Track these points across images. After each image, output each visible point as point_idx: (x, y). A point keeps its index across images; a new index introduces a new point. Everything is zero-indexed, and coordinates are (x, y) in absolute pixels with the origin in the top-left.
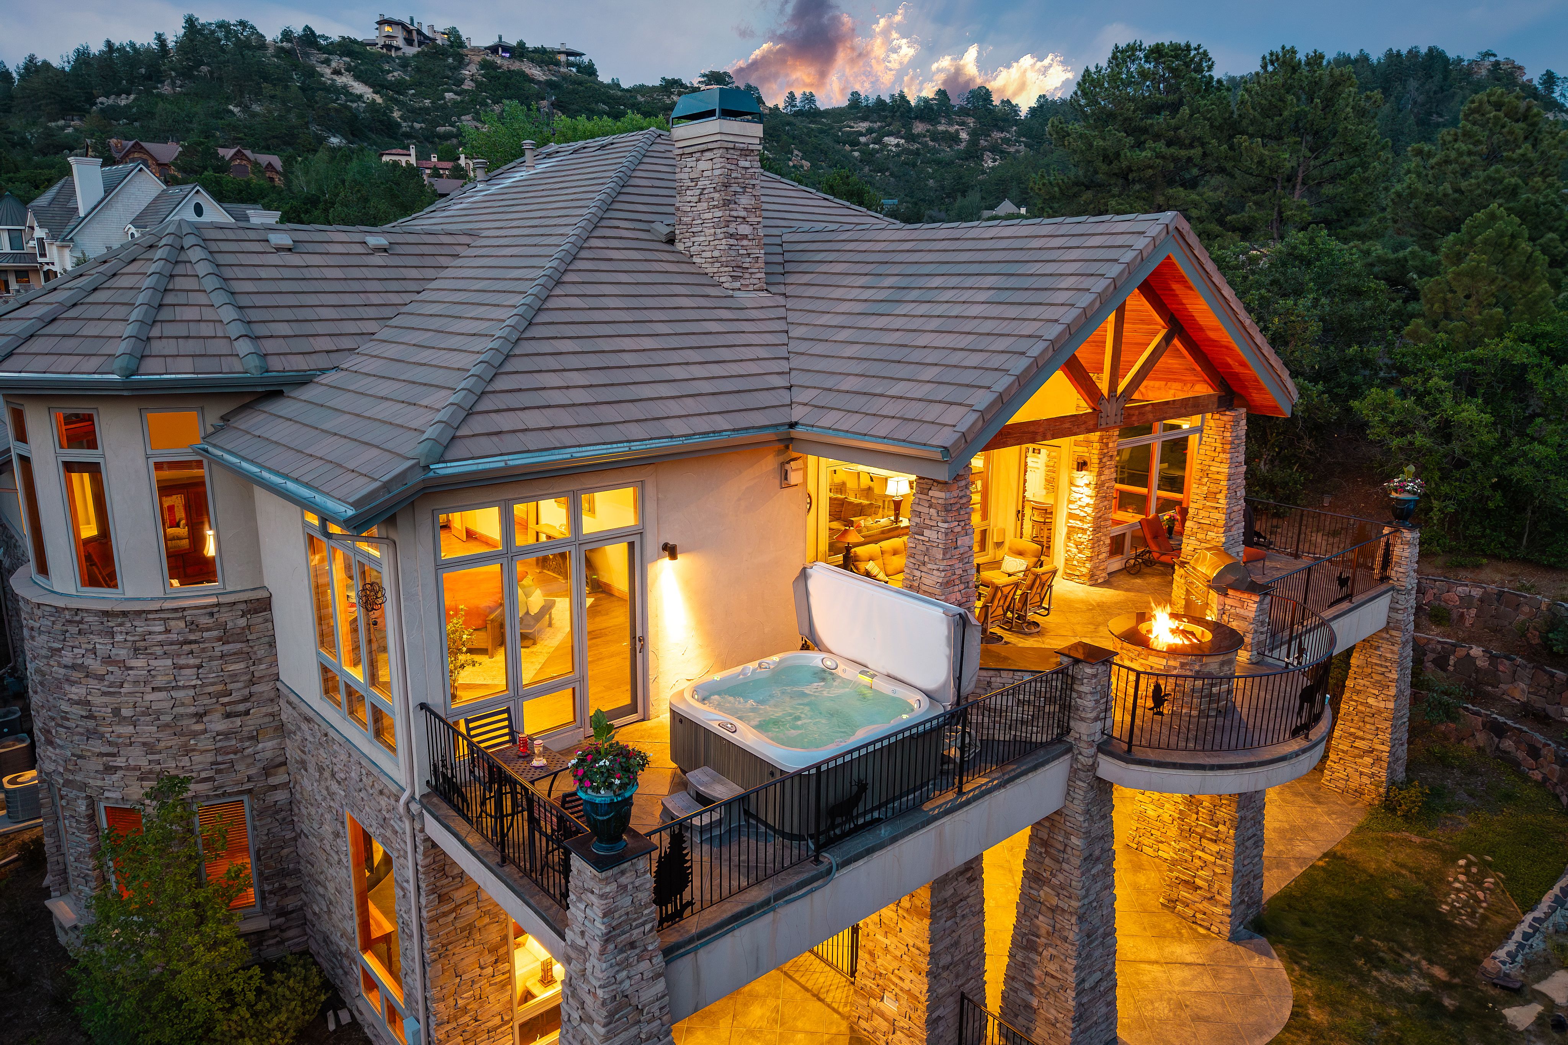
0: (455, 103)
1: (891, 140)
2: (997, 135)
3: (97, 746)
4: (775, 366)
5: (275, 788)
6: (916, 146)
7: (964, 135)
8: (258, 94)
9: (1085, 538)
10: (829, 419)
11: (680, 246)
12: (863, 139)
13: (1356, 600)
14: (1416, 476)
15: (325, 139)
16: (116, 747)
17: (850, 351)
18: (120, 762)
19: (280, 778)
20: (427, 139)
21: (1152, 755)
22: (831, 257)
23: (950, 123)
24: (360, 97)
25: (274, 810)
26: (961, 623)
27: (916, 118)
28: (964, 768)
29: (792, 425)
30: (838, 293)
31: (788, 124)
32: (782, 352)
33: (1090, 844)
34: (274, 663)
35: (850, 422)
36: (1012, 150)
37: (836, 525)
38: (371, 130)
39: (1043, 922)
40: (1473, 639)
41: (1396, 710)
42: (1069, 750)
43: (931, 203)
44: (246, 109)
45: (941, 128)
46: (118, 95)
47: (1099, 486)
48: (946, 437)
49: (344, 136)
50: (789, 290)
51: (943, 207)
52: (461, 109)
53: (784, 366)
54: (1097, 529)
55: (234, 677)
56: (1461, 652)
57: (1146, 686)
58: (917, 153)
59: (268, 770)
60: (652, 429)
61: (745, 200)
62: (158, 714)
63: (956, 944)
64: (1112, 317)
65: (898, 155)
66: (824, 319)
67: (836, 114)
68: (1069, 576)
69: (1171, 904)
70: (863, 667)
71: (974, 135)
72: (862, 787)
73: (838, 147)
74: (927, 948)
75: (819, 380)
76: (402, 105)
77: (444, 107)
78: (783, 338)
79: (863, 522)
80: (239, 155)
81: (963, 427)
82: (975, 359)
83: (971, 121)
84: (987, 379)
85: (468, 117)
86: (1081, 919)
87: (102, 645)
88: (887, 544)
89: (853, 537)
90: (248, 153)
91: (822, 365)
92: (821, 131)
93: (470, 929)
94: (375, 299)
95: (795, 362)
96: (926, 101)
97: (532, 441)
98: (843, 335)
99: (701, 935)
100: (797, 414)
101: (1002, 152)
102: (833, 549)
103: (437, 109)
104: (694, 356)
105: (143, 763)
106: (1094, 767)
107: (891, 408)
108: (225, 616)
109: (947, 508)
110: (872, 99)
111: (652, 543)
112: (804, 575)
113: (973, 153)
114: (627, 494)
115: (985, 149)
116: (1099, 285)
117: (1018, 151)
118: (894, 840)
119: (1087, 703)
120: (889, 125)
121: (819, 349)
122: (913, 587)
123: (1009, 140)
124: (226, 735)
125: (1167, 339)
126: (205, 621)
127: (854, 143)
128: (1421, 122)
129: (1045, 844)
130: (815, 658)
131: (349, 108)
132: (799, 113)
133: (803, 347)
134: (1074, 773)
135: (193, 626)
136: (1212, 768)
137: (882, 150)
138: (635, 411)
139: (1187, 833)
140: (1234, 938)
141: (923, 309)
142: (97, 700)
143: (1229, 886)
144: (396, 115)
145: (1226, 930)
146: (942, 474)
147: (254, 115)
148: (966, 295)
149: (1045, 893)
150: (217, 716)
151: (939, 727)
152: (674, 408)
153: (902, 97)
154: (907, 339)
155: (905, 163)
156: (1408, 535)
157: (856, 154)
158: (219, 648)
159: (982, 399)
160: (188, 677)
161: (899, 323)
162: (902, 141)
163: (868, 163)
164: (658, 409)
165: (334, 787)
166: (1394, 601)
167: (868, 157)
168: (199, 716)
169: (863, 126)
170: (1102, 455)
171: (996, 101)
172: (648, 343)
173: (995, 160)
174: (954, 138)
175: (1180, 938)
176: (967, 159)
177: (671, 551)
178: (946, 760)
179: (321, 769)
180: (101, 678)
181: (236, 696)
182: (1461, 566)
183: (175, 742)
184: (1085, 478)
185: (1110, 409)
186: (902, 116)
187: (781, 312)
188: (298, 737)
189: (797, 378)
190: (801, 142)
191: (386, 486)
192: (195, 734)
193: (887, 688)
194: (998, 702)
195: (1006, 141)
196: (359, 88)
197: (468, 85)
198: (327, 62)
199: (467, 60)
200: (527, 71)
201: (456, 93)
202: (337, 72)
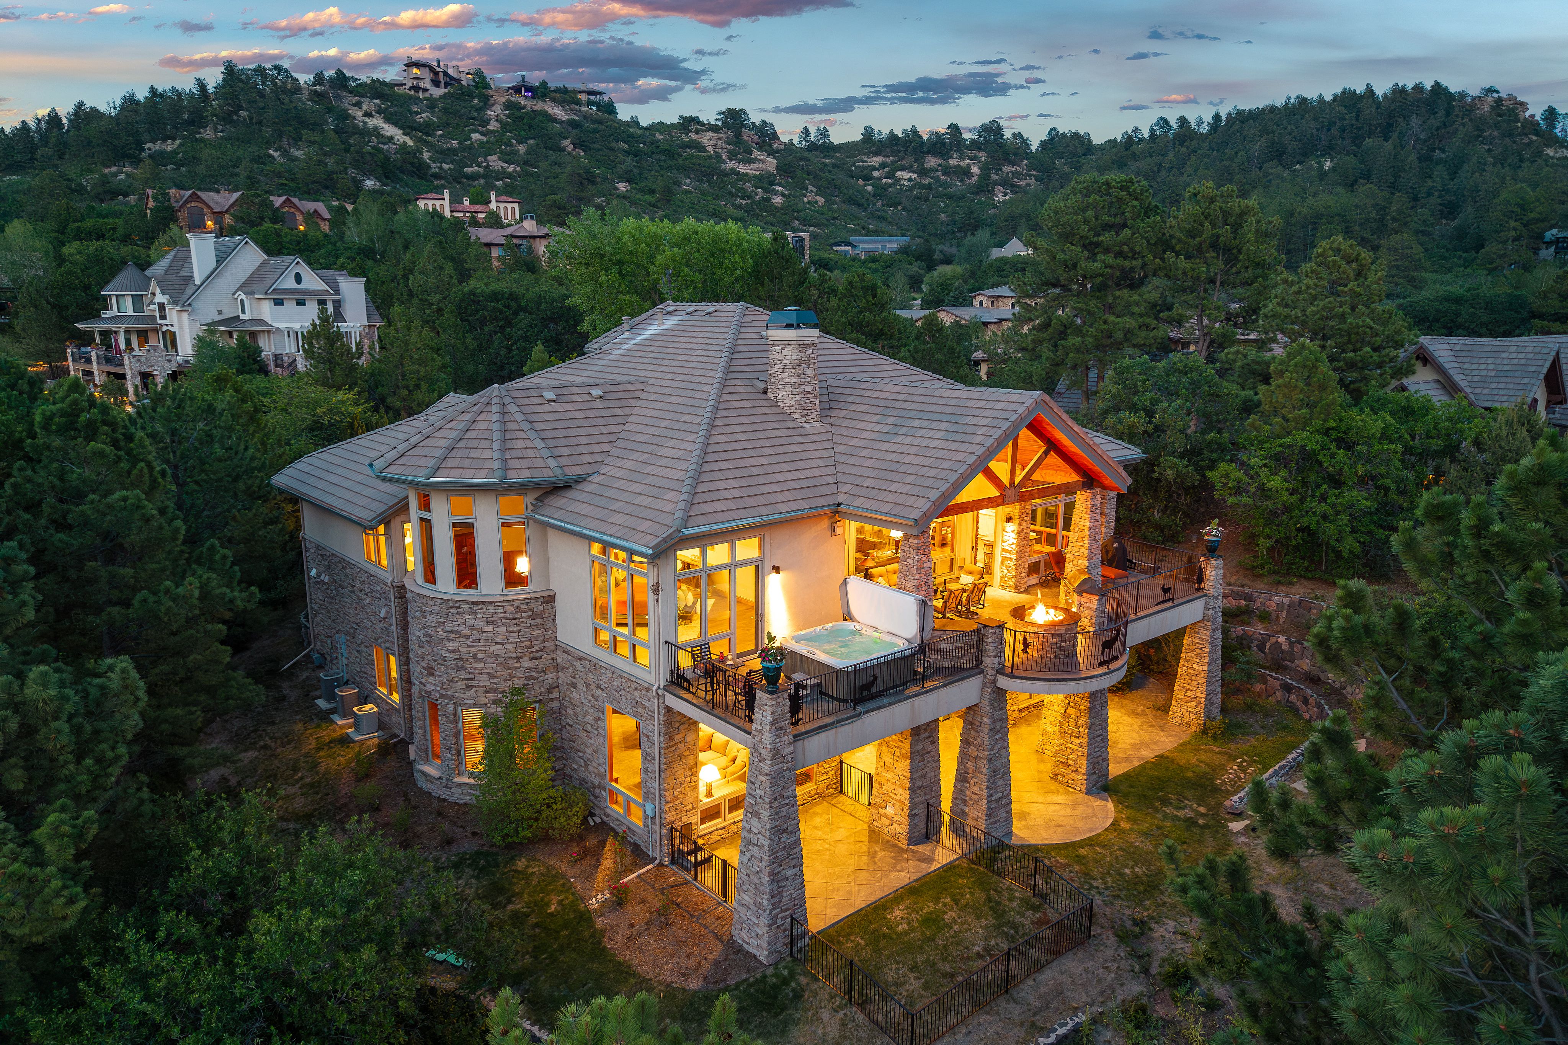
0: (482, 144)
1: (904, 175)
2: (1008, 169)
3: (462, 675)
4: (828, 471)
5: (552, 700)
6: (928, 180)
7: (975, 169)
8: (297, 140)
9: (1012, 564)
10: (858, 502)
11: (770, 396)
12: (876, 174)
13: (1176, 602)
14: (1219, 525)
15: (362, 181)
16: (474, 675)
17: (869, 463)
18: (475, 683)
19: (555, 694)
20: (455, 180)
21: (1023, 674)
22: (858, 400)
23: (962, 158)
24: (391, 139)
25: (551, 712)
26: (924, 605)
27: (928, 153)
28: (924, 678)
29: (839, 505)
30: (861, 425)
31: (803, 159)
32: (831, 461)
33: (994, 722)
34: (555, 631)
35: (869, 504)
36: (1023, 183)
37: (859, 555)
38: (402, 171)
39: (970, 765)
40: (1281, 632)
41: (1209, 672)
42: (982, 672)
43: (943, 236)
44: (285, 153)
45: (952, 162)
46: (164, 140)
47: (1020, 532)
48: (916, 514)
49: (378, 179)
50: (833, 420)
51: (954, 242)
52: (486, 149)
53: (832, 470)
54: (1019, 558)
55: (536, 638)
56: (1273, 640)
57: (1020, 638)
58: (929, 187)
59: (550, 690)
60: (771, 509)
61: (809, 372)
62: (497, 656)
63: (924, 776)
64: (1010, 444)
65: (911, 189)
66: (854, 442)
67: (849, 148)
68: (1003, 587)
69: (1055, 777)
70: (876, 629)
71: (984, 168)
72: (875, 678)
73: (852, 181)
74: (908, 775)
75: (851, 479)
76: (430, 146)
77: (470, 148)
78: (831, 452)
79: (876, 553)
80: (287, 202)
81: (924, 509)
82: (932, 473)
83: (982, 156)
84: (938, 484)
85: (494, 157)
86: (990, 761)
87: (470, 620)
88: (890, 567)
89: (870, 563)
90: (295, 200)
91: (853, 470)
92: (835, 166)
93: (681, 756)
94: (604, 430)
95: (839, 468)
96: (938, 135)
97: (721, 517)
98: (865, 453)
99: (806, 733)
100: (841, 498)
101: (1013, 186)
102: (858, 570)
103: (463, 150)
104: (786, 467)
105: (488, 683)
106: (995, 681)
107: (890, 498)
108: (533, 605)
109: (918, 548)
110: (885, 132)
111: (768, 566)
112: (845, 582)
113: (984, 187)
114: (755, 540)
115: (996, 183)
116: (1005, 425)
117: (1028, 185)
118: (890, 704)
119: (990, 648)
120: (902, 159)
121: (852, 460)
122: (901, 588)
123: (1019, 174)
124: (531, 669)
125: (1046, 453)
126: (523, 607)
127: (867, 178)
128: (1422, 159)
129: (971, 723)
130: (850, 625)
131: (380, 151)
132: (813, 147)
133: (843, 459)
134: (984, 684)
135: (518, 610)
136: (1053, 680)
137: (894, 184)
138: (762, 500)
139: (1063, 734)
140: (1088, 792)
141: (908, 440)
142: (464, 649)
143: (1085, 762)
144: (426, 156)
145: (1083, 788)
146: (915, 532)
147: (295, 159)
148: (931, 434)
149: (972, 750)
150: (526, 659)
151: (912, 655)
152: (780, 497)
153: (915, 131)
154: (899, 458)
155: (918, 198)
156: (1213, 562)
157: (870, 188)
158: (530, 621)
159: (934, 495)
160: (514, 638)
161: (894, 448)
162: (915, 176)
163: (881, 197)
164: (772, 498)
165: (599, 692)
166: (1207, 603)
167: (881, 191)
168: (518, 659)
169: (876, 161)
170: (1021, 514)
171: (1008, 134)
172: (763, 461)
173: (1005, 195)
174: (966, 173)
175: (1058, 792)
176: (977, 193)
177: (777, 569)
178: (916, 673)
179: (588, 685)
180: (468, 638)
181: (536, 648)
182: (1279, 583)
183: (505, 672)
184: (1011, 527)
185: (1011, 493)
186: (914, 150)
187: (829, 436)
188: (571, 670)
189: (840, 478)
190: (816, 177)
191: (665, 540)
192: (515, 669)
193: (887, 638)
194: (944, 647)
195: (1016, 174)
196: (389, 130)
197: (493, 126)
198: (358, 105)
199: (492, 100)
200: (550, 111)
201: (482, 134)
202: (368, 115)
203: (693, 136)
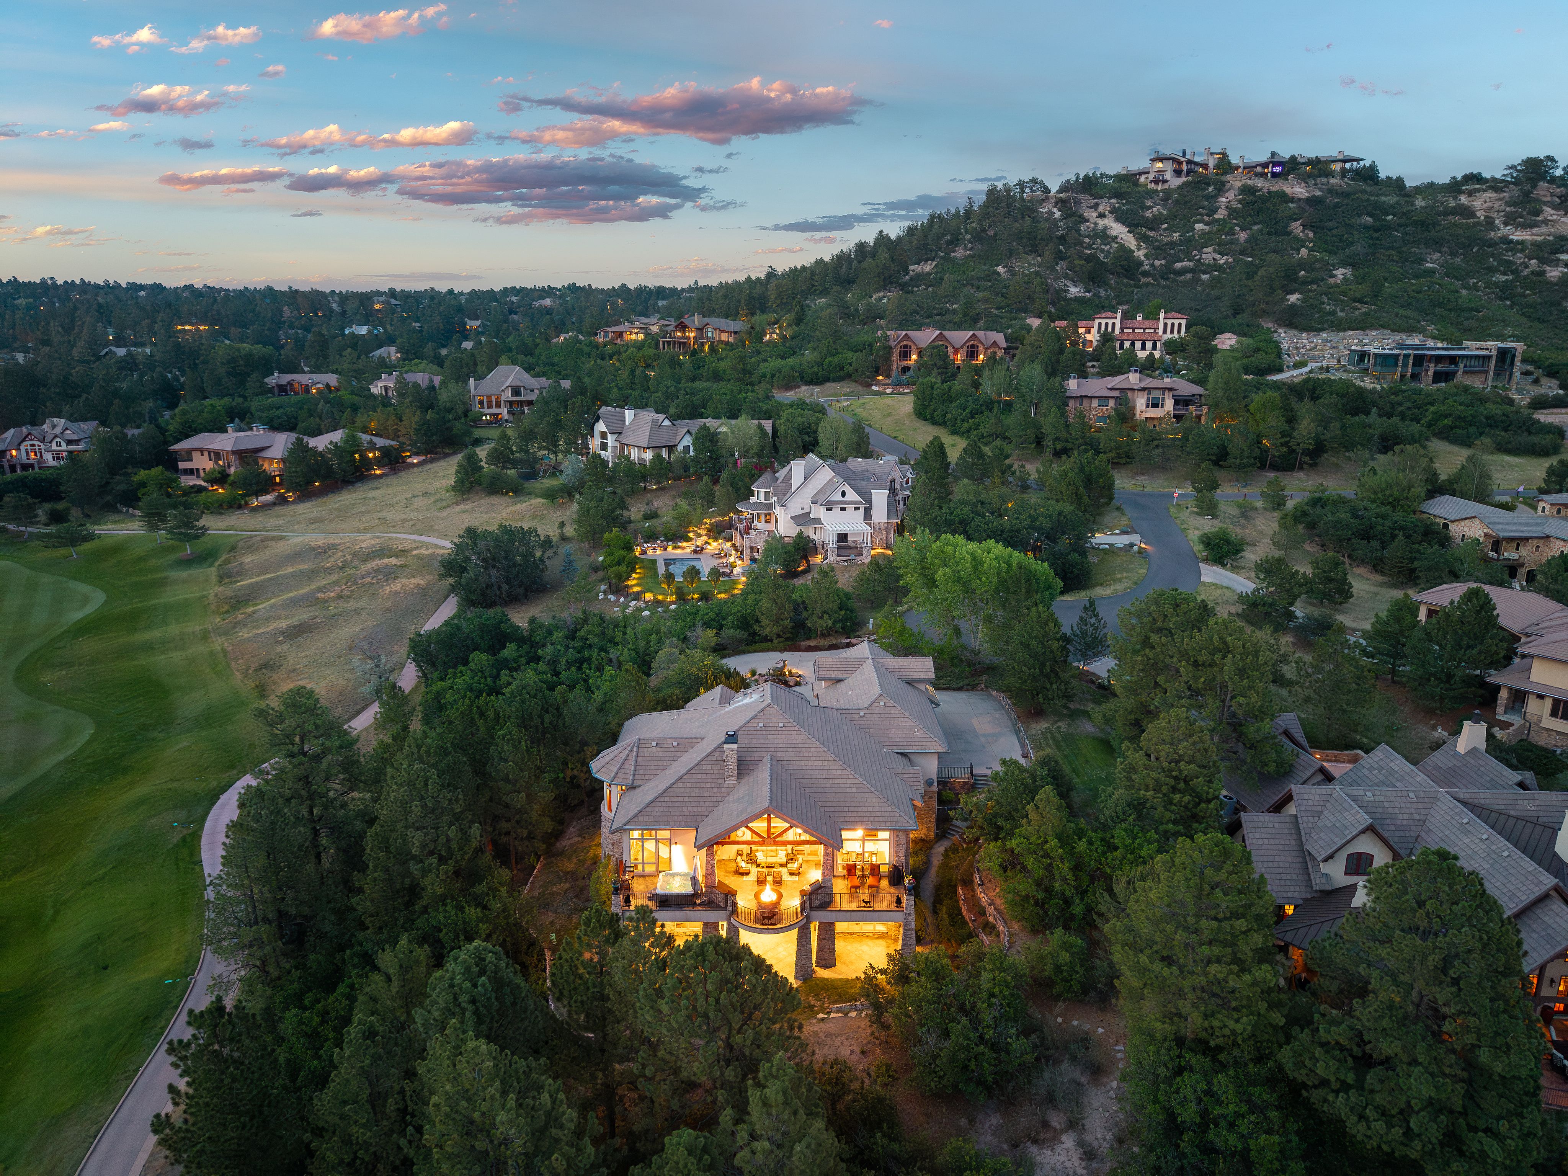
0: (1202, 235)
4: (711, 809)
15: (1066, 290)
24: (1114, 238)
30: (741, 790)
32: (717, 804)
46: (926, 261)
49: (1084, 285)
76: (1150, 242)
77: (1190, 240)
78: (722, 799)
90: (980, 334)
95: (716, 808)
103: (1182, 243)
119: (729, 902)
131: (1102, 251)
133: (721, 804)
144: (1142, 253)
147: (1015, 274)
185: (768, 841)
187: (731, 790)
189: (711, 814)
196: (1118, 229)
197: (1221, 214)
198: (1095, 207)
199: (1228, 186)
200: (1288, 190)
201: (1207, 224)
202: (1102, 216)
203: (1463, 199)
